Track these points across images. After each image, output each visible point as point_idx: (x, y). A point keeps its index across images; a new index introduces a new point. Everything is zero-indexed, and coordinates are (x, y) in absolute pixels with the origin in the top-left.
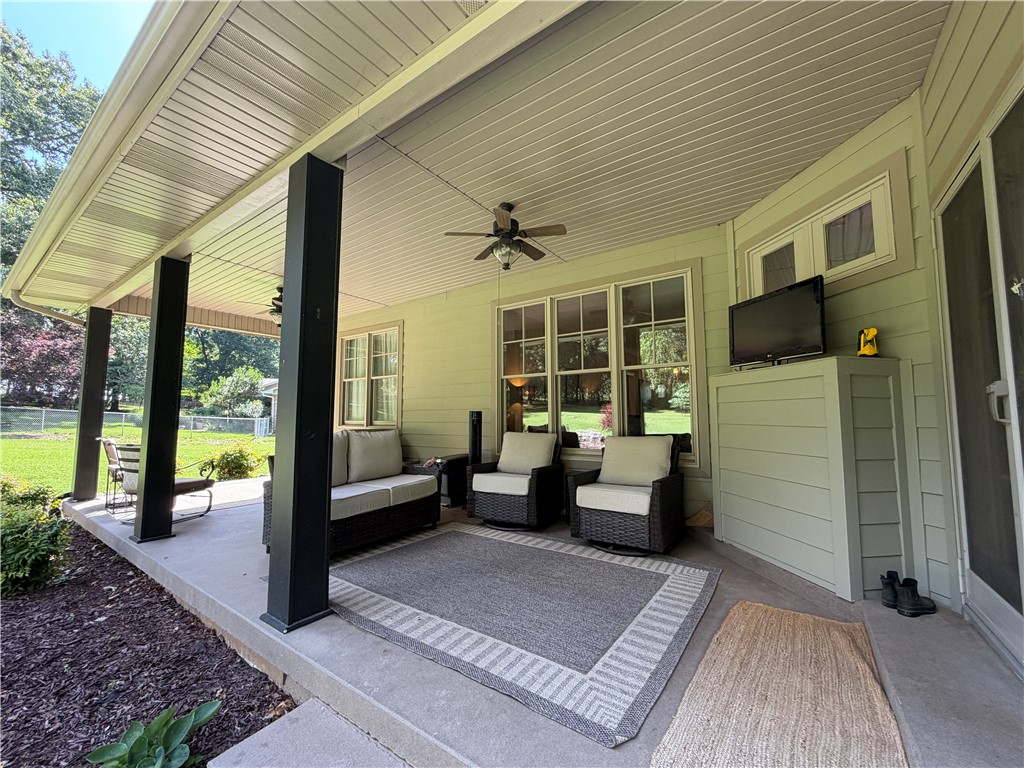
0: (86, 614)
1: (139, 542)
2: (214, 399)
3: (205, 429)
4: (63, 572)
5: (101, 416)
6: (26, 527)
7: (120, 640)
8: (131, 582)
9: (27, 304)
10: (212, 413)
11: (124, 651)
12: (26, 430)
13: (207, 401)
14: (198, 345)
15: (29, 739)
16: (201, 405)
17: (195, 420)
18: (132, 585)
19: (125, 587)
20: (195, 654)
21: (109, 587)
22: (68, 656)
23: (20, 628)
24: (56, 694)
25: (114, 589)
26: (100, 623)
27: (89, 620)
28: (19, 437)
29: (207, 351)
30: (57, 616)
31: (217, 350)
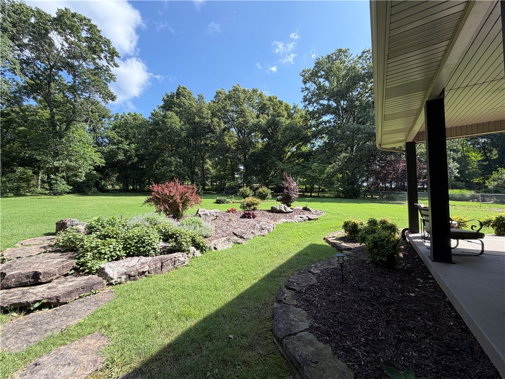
0: (406, 288)
1: (432, 261)
2: (496, 183)
3: (491, 202)
4: (402, 264)
5: (417, 194)
6: (384, 240)
7: (418, 311)
8: (430, 281)
9: (384, 148)
10: (497, 192)
11: (419, 319)
12: (401, 201)
13: (491, 184)
14: (480, 152)
15: (373, 336)
16: (487, 187)
17: (482, 196)
18: (430, 283)
19: (427, 283)
20: (462, 350)
21: (419, 279)
22: (394, 305)
23: (381, 282)
24: (387, 321)
25: (421, 281)
26: (411, 296)
27: (407, 292)
28: (398, 203)
29: (488, 154)
30: (395, 284)
31: (495, 152)
